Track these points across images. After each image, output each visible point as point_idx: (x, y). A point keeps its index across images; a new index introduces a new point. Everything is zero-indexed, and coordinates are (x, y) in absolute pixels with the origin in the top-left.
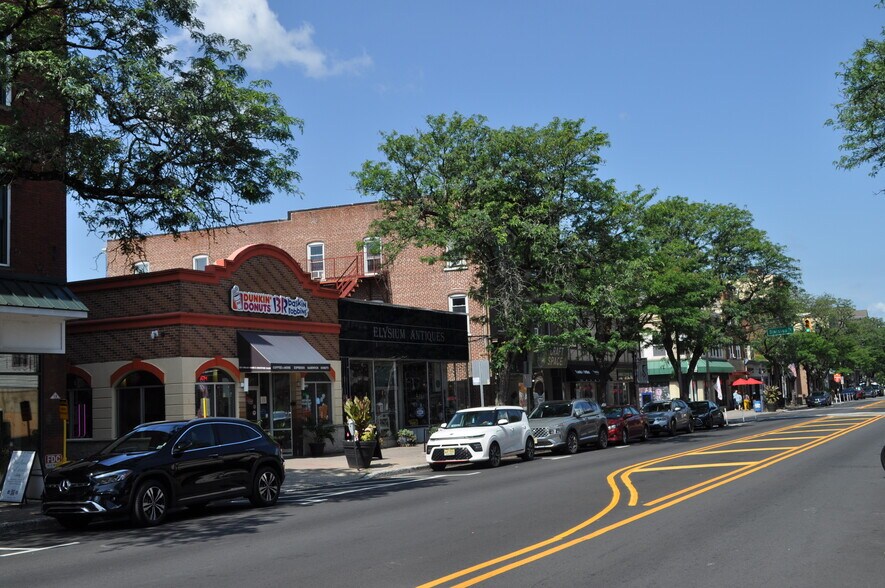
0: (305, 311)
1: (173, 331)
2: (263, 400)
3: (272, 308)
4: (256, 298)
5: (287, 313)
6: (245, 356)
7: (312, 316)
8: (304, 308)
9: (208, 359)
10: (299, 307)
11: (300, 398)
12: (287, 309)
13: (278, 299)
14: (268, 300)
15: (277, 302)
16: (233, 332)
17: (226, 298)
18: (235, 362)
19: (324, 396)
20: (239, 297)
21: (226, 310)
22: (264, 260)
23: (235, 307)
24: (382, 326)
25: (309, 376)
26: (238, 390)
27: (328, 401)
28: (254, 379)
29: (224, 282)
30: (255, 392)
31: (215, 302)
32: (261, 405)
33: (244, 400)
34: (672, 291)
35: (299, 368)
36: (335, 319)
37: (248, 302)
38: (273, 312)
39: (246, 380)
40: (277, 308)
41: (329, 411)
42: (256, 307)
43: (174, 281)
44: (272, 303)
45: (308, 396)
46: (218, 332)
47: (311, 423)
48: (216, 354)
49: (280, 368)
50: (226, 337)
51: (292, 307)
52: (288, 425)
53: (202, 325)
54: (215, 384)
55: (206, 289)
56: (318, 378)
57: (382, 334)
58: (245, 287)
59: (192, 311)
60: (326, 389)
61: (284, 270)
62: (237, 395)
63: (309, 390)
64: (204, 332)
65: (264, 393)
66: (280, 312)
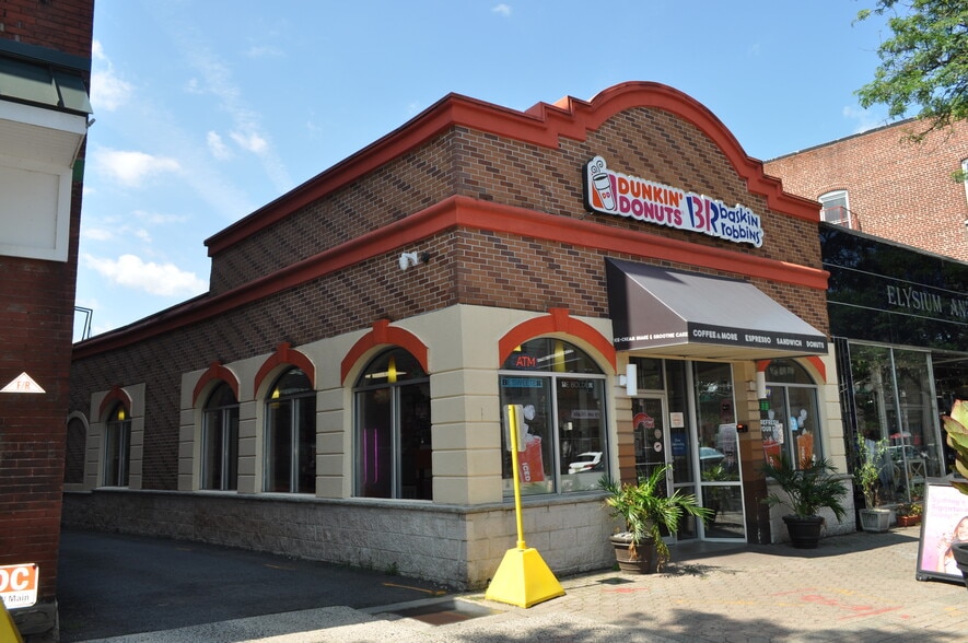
0: (754, 235)
1: (442, 245)
2: (677, 420)
3: (685, 217)
4: (647, 192)
5: (719, 234)
6: (618, 307)
7: (772, 249)
8: (754, 229)
9: (532, 315)
10: (743, 224)
11: (757, 415)
12: (718, 223)
13: (697, 201)
14: (675, 199)
15: (695, 208)
16: (596, 261)
17: (576, 182)
18: (604, 327)
19: (804, 413)
20: (606, 183)
21: (579, 209)
22: (662, 119)
23: (598, 202)
24: (901, 285)
25: (778, 369)
26: (612, 395)
27: (813, 424)
28: (649, 369)
29: (569, 147)
30: (659, 401)
31: (550, 188)
32: (674, 431)
33: (629, 416)
35: (758, 339)
36: (816, 260)
37: (630, 197)
38: (686, 225)
39: (632, 369)
40: (697, 221)
41: (818, 446)
42: (649, 210)
43: (443, 131)
44: (683, 205)
45: (771, 414)
46: (559, 255)
47: (783, 473)
48: (555, 304)
49: (712, 335)
50: (579, 270)
51: (727, 222)
53: (515, 235)
54: (554, 375)
55: (525, 155)
56: (789, 373)
57: (904, 300)
58: (618, 161)
59: (488, 198)
60: (806, 401)
61: (707, 148)
62: (612, 404)
63: (774, 402)
64: (520, 249)
65: (678, 404)
66: (703, 230)
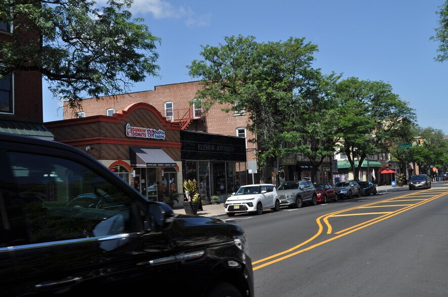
0: (163, 137)
1: (97, 147)
2: (143, 181)
3: (147, 135)
4: (138, 130)
5: (155, 138)
6: (133, 159)
7: (168, 139)
8: (163, 135)
9: (115, 161)
10: (160, 134)
11: (161, 180)
12: (154, 135)
13: (150, 131)
14: (144, 131)
15: (149, 132)
16: (127, 147)
17: (123, 130)
18: (128, 162)
19: (173, 179)
20: (130, 129)
21: (124, 136)
22: (142, 111)
23: (128, 134)
24: (202, 144)
25: (166, 169)
26: (130, 176)
27: (175, 182)
28: (138, 170)
29: (122, 122)
30: (139, 177)
31: (118, 132)
32: (142, 184)
33: (133, 181)
34: (351, 125)
35: (161, 165)
36: (179, 140)
37: (135, 132)
38: (147, 137)
39: (134, 171)
40: (149, 135)
41: (176, 187)
42: (139, 134)
43: (97, 122)
44: (146, 132)
45: (165, 179)
46: (120, 147)
47: (167, 193)
48: (119, 158)
49: (151, 165)
50: (124, 150)
51: (157, 135)
52: (155, 194)
53: (111, 144)
54: (118, 173)
55: (113, 125)
56: (170, 170)
57: (203, 148)
58: (133, 124)
59: (106, 136)
60: (174, 176)
61: (153, 116)
62: (130, 179)
63: (166, 176)
64: (112, 147)
65: (143, 178)
66: (151, 137)
